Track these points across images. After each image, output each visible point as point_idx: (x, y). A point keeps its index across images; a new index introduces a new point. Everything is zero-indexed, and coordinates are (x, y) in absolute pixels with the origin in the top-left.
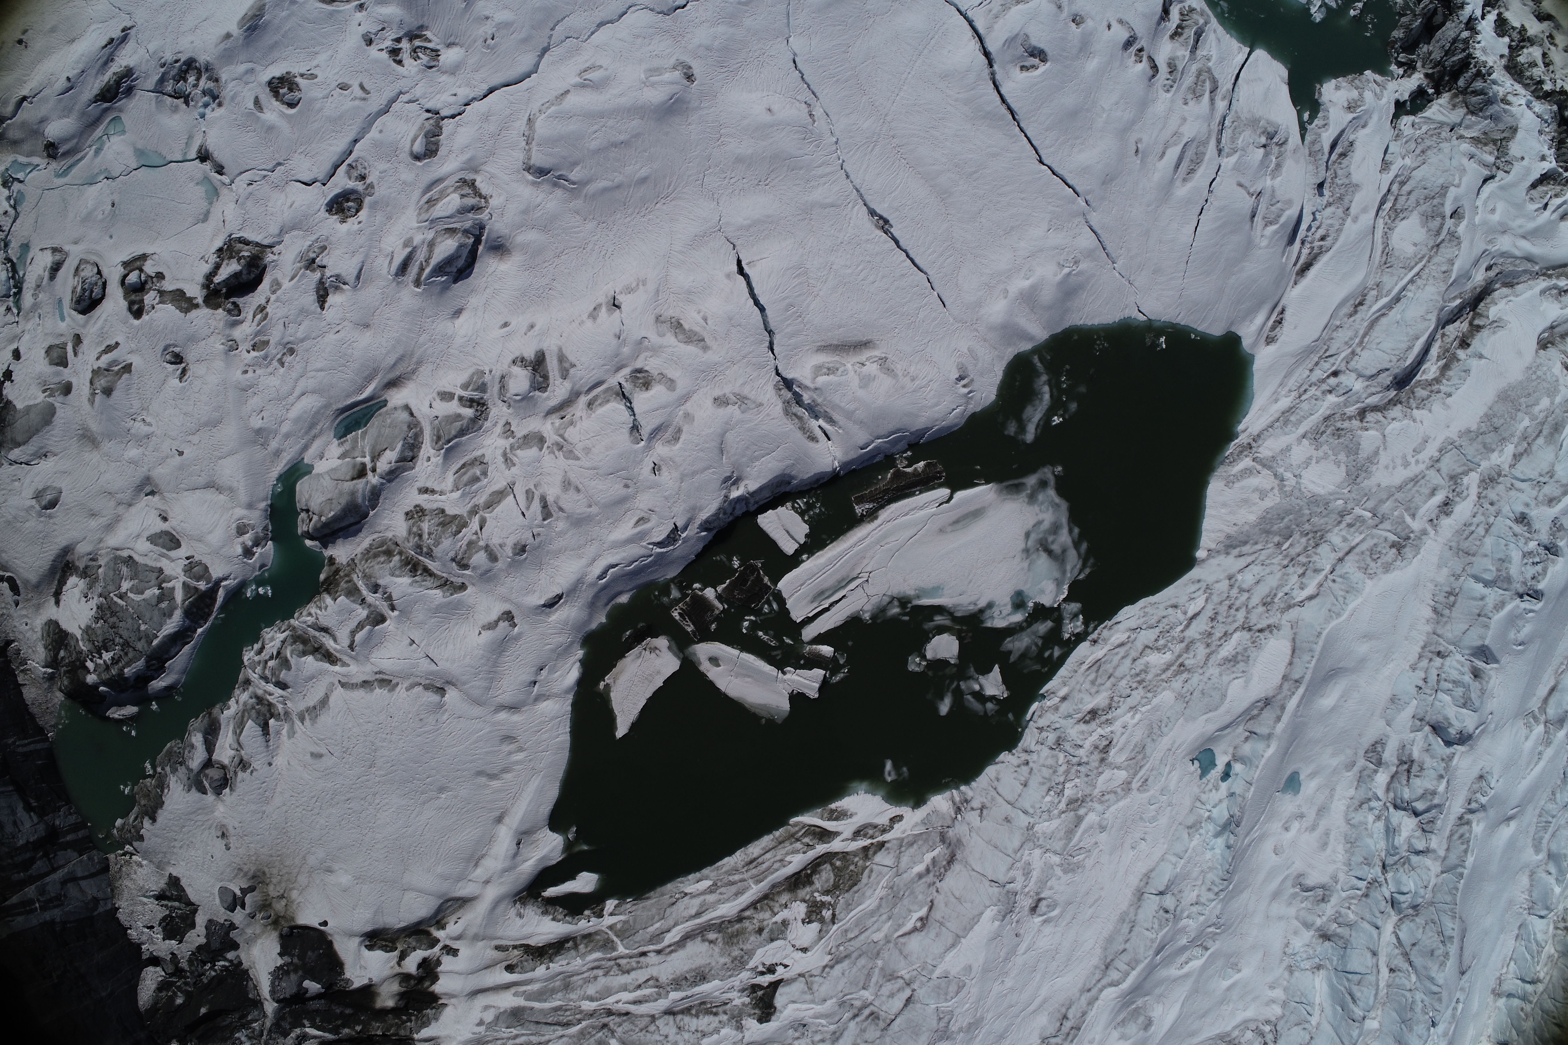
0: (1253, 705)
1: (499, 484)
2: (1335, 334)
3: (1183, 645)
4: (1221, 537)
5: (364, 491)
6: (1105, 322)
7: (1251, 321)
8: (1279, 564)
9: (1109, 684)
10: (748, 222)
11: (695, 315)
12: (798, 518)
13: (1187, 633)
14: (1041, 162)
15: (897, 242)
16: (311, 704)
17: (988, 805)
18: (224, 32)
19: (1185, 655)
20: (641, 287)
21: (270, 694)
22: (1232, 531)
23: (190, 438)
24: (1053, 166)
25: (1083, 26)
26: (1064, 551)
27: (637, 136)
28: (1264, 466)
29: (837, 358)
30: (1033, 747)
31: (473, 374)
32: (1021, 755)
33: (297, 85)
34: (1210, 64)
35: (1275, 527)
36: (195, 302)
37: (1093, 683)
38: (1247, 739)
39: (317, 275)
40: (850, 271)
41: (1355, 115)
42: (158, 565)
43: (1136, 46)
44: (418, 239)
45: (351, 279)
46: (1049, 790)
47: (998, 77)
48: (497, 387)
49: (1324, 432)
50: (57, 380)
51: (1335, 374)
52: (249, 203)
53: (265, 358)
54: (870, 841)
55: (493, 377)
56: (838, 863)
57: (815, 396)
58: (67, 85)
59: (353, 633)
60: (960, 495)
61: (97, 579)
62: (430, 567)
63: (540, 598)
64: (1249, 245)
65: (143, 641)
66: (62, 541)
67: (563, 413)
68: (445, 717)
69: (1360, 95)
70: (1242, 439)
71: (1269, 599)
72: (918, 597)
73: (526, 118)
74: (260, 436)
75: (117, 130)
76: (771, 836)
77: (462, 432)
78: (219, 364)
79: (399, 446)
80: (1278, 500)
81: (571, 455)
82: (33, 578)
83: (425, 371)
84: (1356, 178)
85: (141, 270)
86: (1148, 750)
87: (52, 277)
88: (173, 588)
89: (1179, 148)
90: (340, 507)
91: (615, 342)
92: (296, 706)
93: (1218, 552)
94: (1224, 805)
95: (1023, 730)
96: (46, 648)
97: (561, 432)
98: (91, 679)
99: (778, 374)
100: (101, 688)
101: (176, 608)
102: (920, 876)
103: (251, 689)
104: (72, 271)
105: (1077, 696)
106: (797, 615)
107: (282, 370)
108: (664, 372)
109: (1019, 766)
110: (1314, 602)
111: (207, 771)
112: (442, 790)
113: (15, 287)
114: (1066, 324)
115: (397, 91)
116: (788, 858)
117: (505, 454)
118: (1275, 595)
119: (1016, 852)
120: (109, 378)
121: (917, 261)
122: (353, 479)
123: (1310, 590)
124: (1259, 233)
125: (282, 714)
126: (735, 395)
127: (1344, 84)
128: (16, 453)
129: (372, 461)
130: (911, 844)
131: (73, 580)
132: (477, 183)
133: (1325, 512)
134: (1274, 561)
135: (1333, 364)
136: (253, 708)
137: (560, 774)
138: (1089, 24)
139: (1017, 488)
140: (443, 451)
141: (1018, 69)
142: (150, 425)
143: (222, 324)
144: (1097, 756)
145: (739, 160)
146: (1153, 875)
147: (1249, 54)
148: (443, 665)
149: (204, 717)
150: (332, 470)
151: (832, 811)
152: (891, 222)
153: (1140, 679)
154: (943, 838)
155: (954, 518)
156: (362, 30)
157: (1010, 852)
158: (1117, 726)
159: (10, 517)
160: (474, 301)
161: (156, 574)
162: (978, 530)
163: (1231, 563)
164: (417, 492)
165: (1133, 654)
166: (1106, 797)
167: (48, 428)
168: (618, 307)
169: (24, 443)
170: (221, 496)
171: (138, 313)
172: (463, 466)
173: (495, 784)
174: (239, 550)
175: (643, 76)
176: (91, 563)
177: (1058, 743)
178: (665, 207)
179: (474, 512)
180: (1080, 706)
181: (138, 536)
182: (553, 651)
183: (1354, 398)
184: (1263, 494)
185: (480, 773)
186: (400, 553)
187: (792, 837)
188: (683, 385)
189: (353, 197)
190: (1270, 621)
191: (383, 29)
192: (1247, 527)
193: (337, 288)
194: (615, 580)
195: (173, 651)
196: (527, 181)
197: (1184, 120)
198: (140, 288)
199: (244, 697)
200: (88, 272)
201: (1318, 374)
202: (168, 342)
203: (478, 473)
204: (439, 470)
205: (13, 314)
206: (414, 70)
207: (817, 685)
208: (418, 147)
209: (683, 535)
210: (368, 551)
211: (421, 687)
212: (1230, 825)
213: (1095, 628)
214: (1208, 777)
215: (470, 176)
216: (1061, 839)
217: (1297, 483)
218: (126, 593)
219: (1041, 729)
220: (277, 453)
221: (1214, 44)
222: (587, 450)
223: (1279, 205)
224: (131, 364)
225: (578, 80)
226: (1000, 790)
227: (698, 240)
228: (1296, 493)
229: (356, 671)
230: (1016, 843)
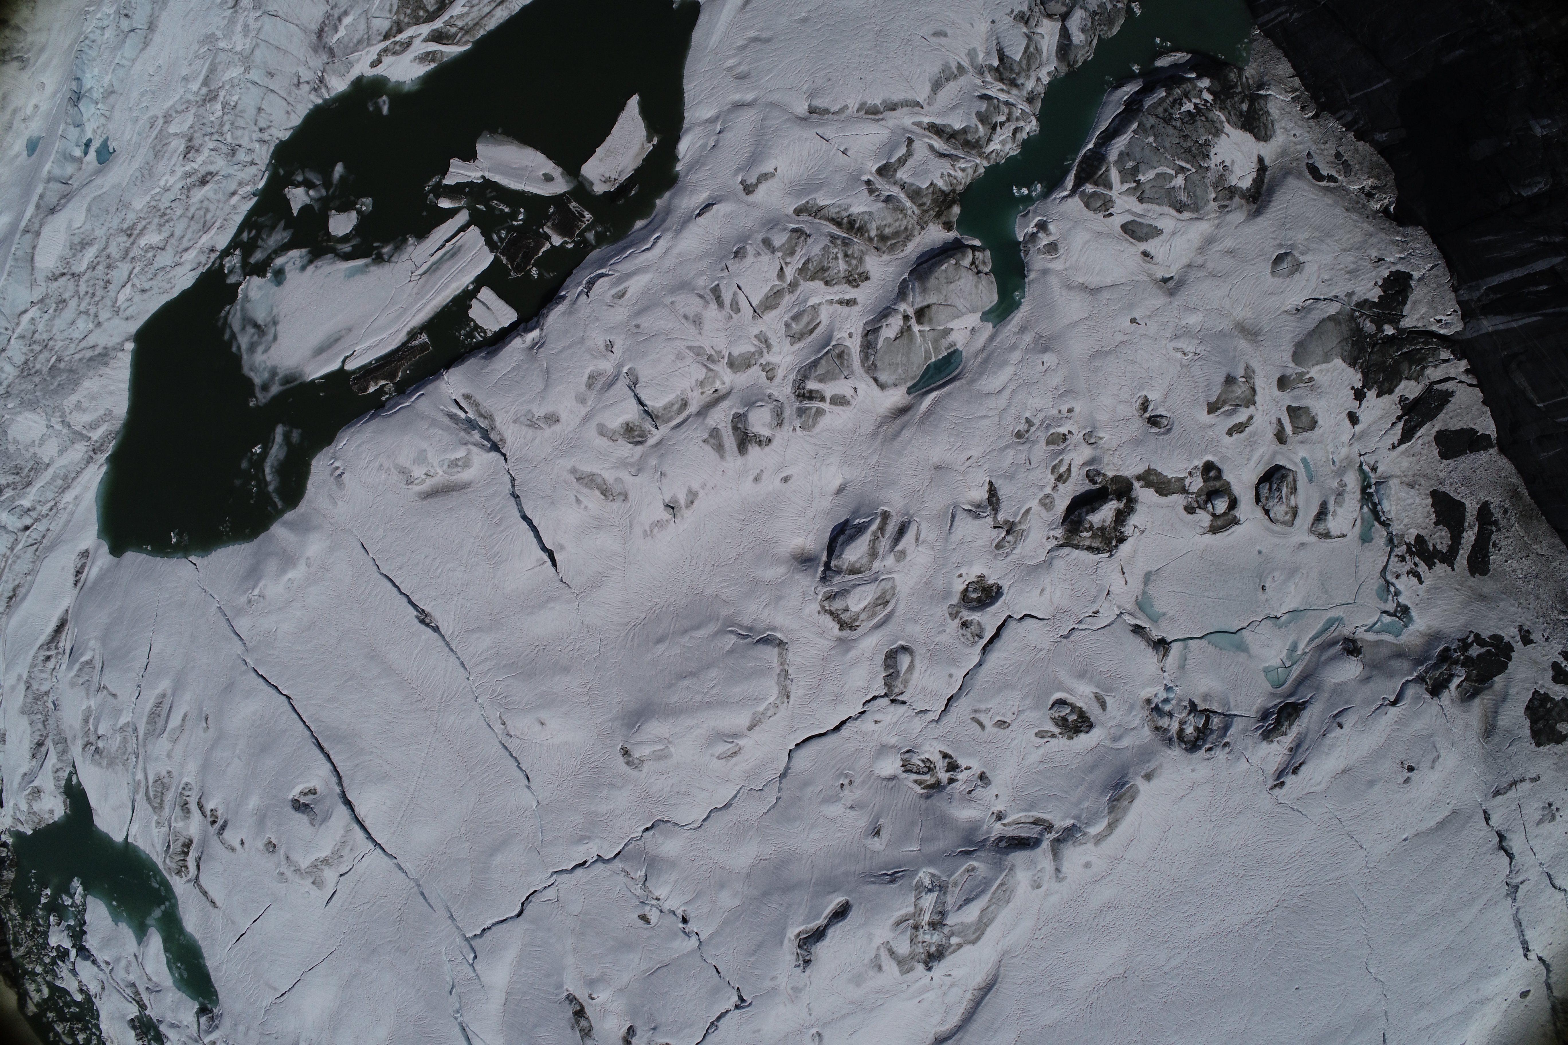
0: (64, 206)
1: (770, 316)
2: (31, 566)
3: (131, 255)
4: (113, 364)
5: (914, 295)
6: (223, 549)
7: (101, 569)
8: (56, 341)
9: (192, 210)
10: (550, 605)
11: (590, 506)
12: (480, 323)
13: (131, 267)
14: (288, 698)
15: (410, 602)
16: (952, 83)
17: (293, 88)
18: (1155, 782)
19: (128, 245)
20: (648, 529)
21: (1002, 90)
22: (104, 370)
23: (1125, 338)
24: (277, 695)
25: (265, 841)
26: (243, 328)
27: (670, 686)
28: (80, 434)
29: (453, 478)
30: (257, 146)
31: (813, 426)
32: (268, 138)
33: (1057, 724)
34: (155, 818)
35: (64, 376)
36: (1142, 483)
37: (207, 210)
38: (71, 178)
39: (1001, 517)
40: (449, 566)
41: (32, 785)
42: (1145, 206)
43: (217, 826)
44: (890, 560)
45: (961, 515)
46: (235, 106)
47: (334, 780)
48: (787, 414)
49: (30, 471)
50: (1297, 392)
51: (27, 528)
52: (1093, 591)
53: (1048, 426)
54: (398, 38)
55: (791, 424)
56: (421, 13)
57: (467, 437)
58: (1342, 719)
59: (909, 154)
60: (335, 366)
61: (1215, 186)
62: (834, 227)
63: (718, 211)
64: (104, 639)
65: (1148, 126)
66: (1262, 222)
67: (715, 395)
68: (805, 87)
69: (30, 806)
70: (103, 457)
71: (61, 306)
72: (367, 265)
73: (792, 698)
74: (1043, 345)
75: (1274, 673)
76: (488, 29)
77: (815, 364)
78: (1102, 417)
79: (880, 344)
80: (65, 403)
81: (698, 351)
82: (1292, 182)
83: (868, 427)
84: (24, 721)
85: (1214, 515)
86: (151, 154)
87: (1324, 505)
88: (1122, 182)
89: (170, 726)
90: (936, 274)
91: (665, 469)
92: (970, 81)
93: (114, 349)
94: (85, 117)
95: (270, 161)
96: (1267, 113)
97: (710, 374)
98: (1205, 83)
99: (504, 455)
100: (1194, 75)
101: (1116, 162)
102: (346, 13)
103: (1025, 93)
104: (1301, 513)
105: (220, 196)
106: (474, 232)
107: (1028, 415)
108: (611, 443)
109: (269, 127)
110: (22, 308)
111: (1064, 9)
112: (805, 20)
113: (1371, 495)
114: (256, 542)
115: (942, 723)
116: (466, 9)
117: (769, 347)
118: (55, 310)
119: (257, 45)
120: (1232, 396)
121: (390, 585)
122: (928, 306)
123: (26, 318)
124: (97, 652)
125: (986, 72)
126: (540, 428)
127: (46, 816)
128: (1333, 309)
129: (909, 327)
130: (359, 42)
131: (1246, 183)
132: (837, 626)
133: (23, 395)
134: (62, 343)
135: (29, 536)
136: (1018, 74)
137: (691, 53)
138: (260, 844)
139: (288, 379)
140: (833, 343)
141: (318, 790)
142: (1176, 350)
143: (1106, 460)
144: (197, 142)
145: (566, 669)
146: (141, 46)
147: (127, 835)
148: (810, 134)
149: (1075, 62)
150: (957, 317)
151: (433, 60)
152: (416, 621)
153: (165, 217)
154: (331, 52)
155: (339, 343)
156: (992, 790)
157: (262, 44)
158: (180, 171)
159: (1328, 241)
160: (826, 503)
161: (1145, 196)
162: (317, 337)
163: (101, 339)
164: (858, 300)
165: (173, 241)
166: (184, 107)
167: (1298, 339)
168: (667, 506)
169: (1324, 320)
170: (1081, 280)
171: (1208, 467)
172: (812, 331)
173: (753, 33)
174: (1052, 227)
175: (672, 749)
176: (1226, 203)
177: (233, 152)
178: (636, 614)
179: (793, 286)
180: (216, 187)
181: (1173, 234)
182: (703, 165)
183: (6, 505)
184: (79, 406)
185: (768, 40)
186: (871, 240)
187: (467, 30)
188: (591, 430)
189: (974, 604)
190: (55, 285)
191: (970, 792)
192: (90, 374)
193: (978, 506)
194: (645, 239)
195: (1116, 122)
196: (781, 631)
197: (169, 756)
198: (1211, 495)
199: (1030, 85)
200: (1279, 510)
201: (41, 527)
202: (1166, 437)
203: (794, 325)
204: (837, 325)
205: (1368, 464)
206: (926, 747)
207: (451, 170)
208: (904, 661)
209: (580, 288)
210: (908, 239)
211: (832, 110)
212: (76, 98)
213: (214, 263)
214: (102, 140)
215: (846, 633)
216: (220, 63)
217: (49, 420)
218: (1177, 173)
219: (252, 163)
220: (1023, 329)
221: (156, 839)
222: (680, 357)
223: (81, 681)
224: (1209, 412)
225: (742, 742)
226: (284, 103)
227: (597, 582)
228: (50, 411)
229: (905, 119)
230: (257, 53)
